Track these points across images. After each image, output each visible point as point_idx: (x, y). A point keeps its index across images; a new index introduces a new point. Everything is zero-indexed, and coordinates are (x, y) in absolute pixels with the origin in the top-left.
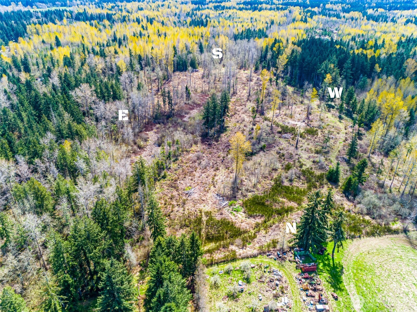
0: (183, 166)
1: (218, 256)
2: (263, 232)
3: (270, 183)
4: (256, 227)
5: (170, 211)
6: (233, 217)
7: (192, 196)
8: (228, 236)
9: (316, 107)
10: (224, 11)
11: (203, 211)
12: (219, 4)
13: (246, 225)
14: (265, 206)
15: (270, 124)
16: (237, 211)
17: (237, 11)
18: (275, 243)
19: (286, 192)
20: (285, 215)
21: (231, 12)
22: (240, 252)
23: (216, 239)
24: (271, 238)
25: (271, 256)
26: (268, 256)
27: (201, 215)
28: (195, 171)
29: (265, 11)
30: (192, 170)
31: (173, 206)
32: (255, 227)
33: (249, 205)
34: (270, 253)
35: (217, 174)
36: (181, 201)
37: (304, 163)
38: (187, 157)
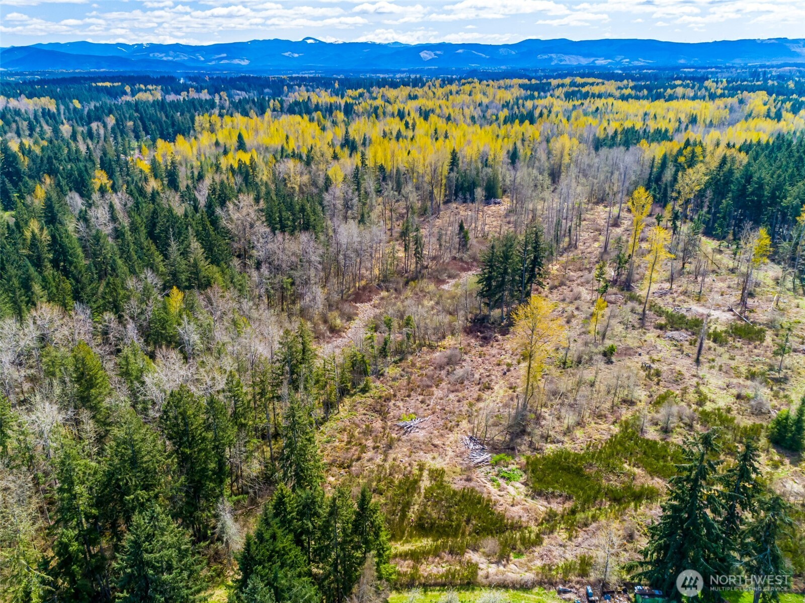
0: (411, 373)
1: (431, 569)
2: (561, 535)
3: (610, 429)
4: (548, 521)
5: (355, 457)
6: (494, 490)
7: (412, 435)
8: (469, 529)
9: (771, 283)
10: (586, 102)
11: (427, 467)
12: (576, 89)
13: (521, 512)
14: (583, 476)
15: (639, 309)
16: (509, 479)
17: (615, 102)
18: (585, 564)
19: (645, 453)
20: (632, 504)
21: (599, 103)
22: (488, 569)
23: (437, 531)
24: (580, 551)
25: (567, 596)
26: (559, 592)
27: (421, 475)
28: (437, 386)
29: (681, 101)
30: (429, 383)
31: (364, 448)
32: (544, 519)
33: (542, 470)
34: (567, 588)
35: (485, 396)
36: (385, 441)
37: (709, 395)
38: (428, 358)
